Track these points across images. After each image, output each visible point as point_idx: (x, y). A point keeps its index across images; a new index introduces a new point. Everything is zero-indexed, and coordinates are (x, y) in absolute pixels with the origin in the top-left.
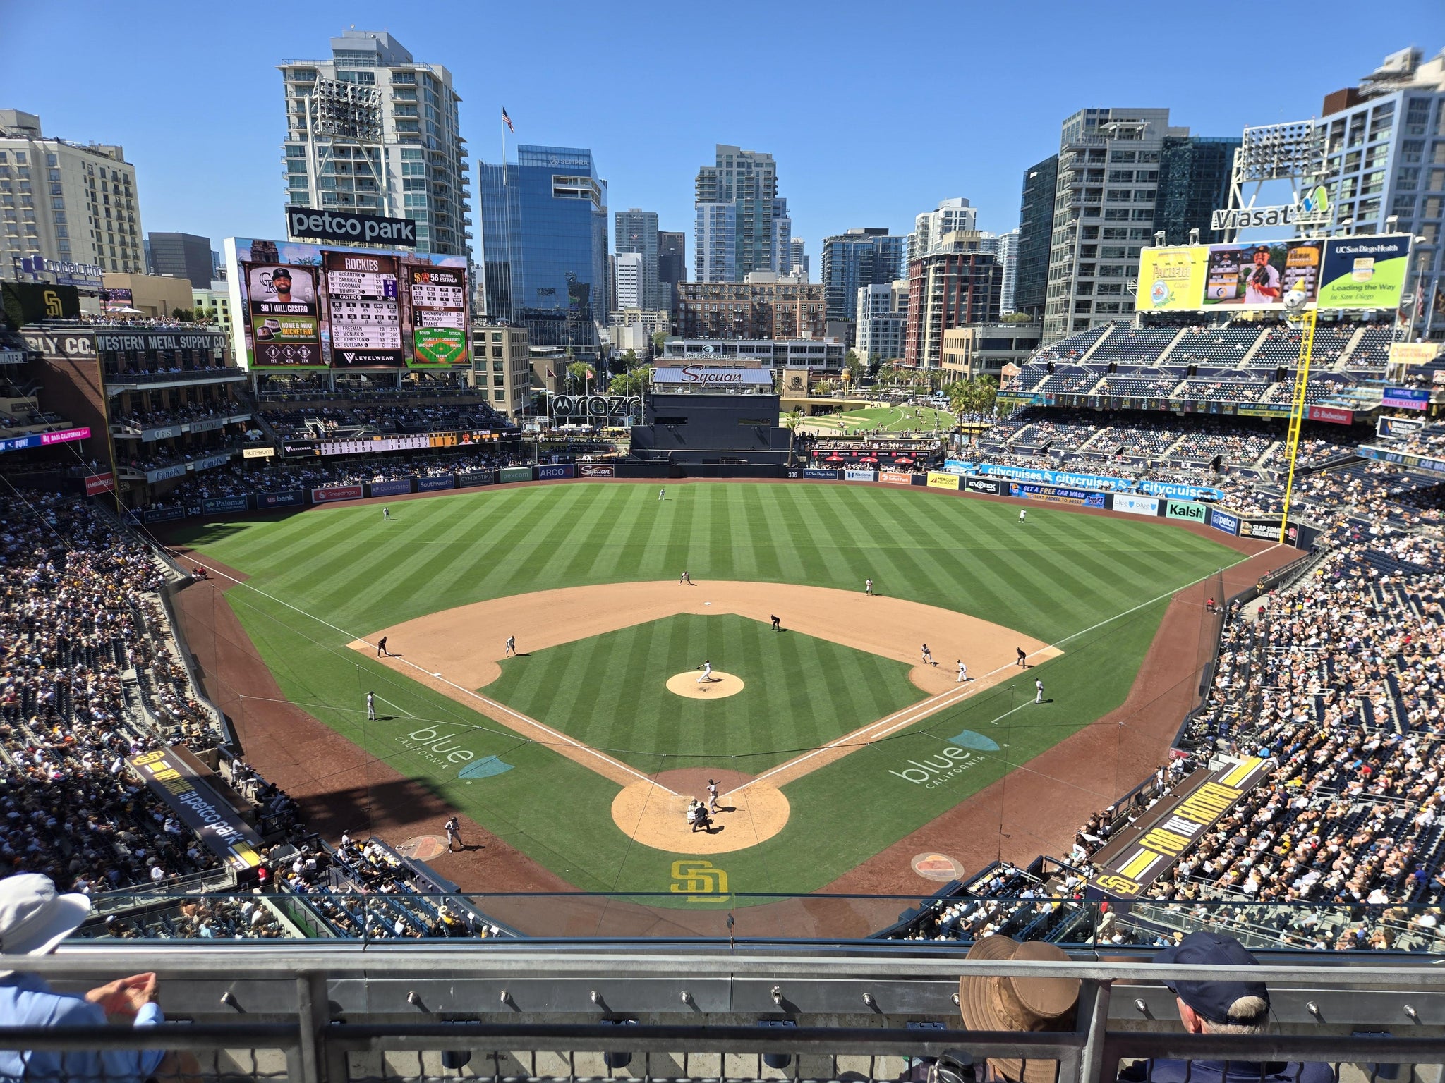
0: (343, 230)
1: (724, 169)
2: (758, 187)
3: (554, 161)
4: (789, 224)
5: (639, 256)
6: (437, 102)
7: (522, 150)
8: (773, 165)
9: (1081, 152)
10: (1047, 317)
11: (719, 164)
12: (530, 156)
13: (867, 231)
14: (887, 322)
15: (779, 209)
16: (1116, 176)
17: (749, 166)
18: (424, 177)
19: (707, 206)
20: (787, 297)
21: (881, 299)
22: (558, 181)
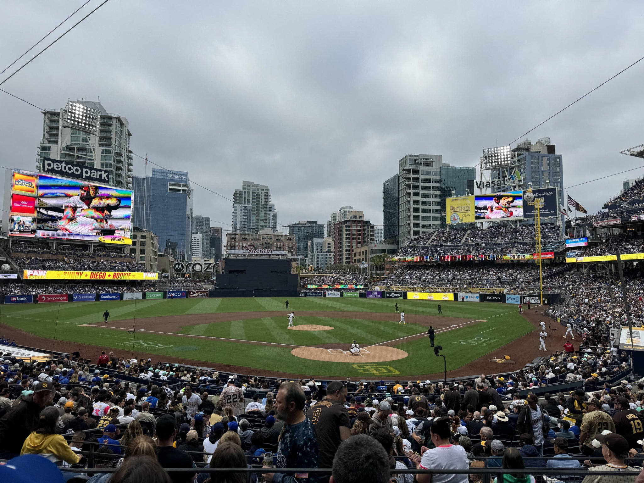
0: (71, 171)
1: (247, 191)
2: (262, 199)
3: (170, 176)
4: (276, 214)
5: (201, 235)
6: (121, 132)
7: (154, 171)
8: (268, 190)
9: (409, 171)
10: (400, 239)
11: (244, 189)
12: (158, 174)
13: (308, 222)
14: (322, 255)
15: (271, 208)
16: (424, 181)
17: (258, 190)
18: (112, 162)
19: (238, 206)
20: (278, 240)
21: (319, 245)
22: (170, 185)
